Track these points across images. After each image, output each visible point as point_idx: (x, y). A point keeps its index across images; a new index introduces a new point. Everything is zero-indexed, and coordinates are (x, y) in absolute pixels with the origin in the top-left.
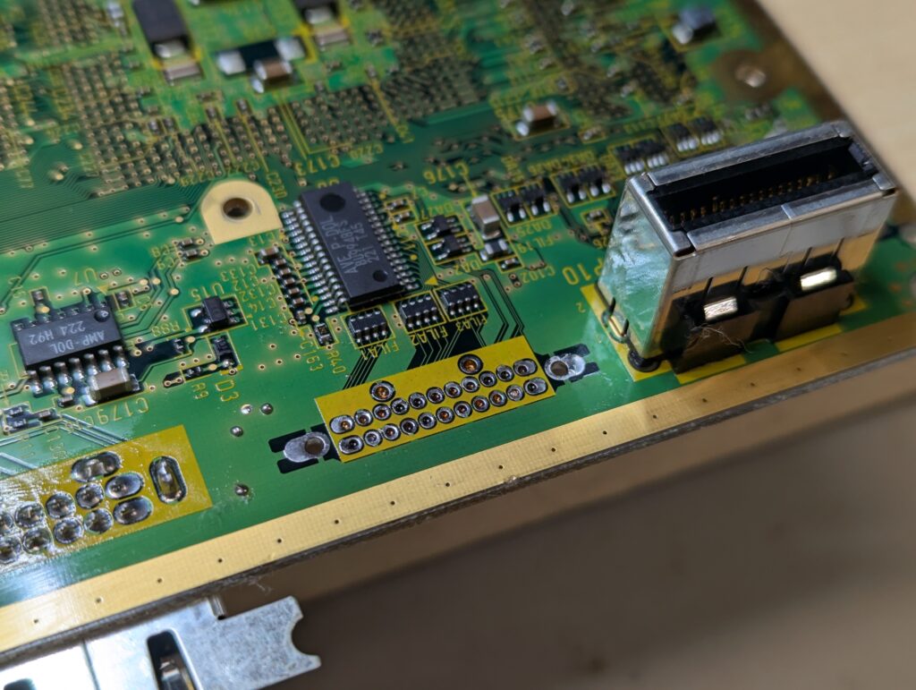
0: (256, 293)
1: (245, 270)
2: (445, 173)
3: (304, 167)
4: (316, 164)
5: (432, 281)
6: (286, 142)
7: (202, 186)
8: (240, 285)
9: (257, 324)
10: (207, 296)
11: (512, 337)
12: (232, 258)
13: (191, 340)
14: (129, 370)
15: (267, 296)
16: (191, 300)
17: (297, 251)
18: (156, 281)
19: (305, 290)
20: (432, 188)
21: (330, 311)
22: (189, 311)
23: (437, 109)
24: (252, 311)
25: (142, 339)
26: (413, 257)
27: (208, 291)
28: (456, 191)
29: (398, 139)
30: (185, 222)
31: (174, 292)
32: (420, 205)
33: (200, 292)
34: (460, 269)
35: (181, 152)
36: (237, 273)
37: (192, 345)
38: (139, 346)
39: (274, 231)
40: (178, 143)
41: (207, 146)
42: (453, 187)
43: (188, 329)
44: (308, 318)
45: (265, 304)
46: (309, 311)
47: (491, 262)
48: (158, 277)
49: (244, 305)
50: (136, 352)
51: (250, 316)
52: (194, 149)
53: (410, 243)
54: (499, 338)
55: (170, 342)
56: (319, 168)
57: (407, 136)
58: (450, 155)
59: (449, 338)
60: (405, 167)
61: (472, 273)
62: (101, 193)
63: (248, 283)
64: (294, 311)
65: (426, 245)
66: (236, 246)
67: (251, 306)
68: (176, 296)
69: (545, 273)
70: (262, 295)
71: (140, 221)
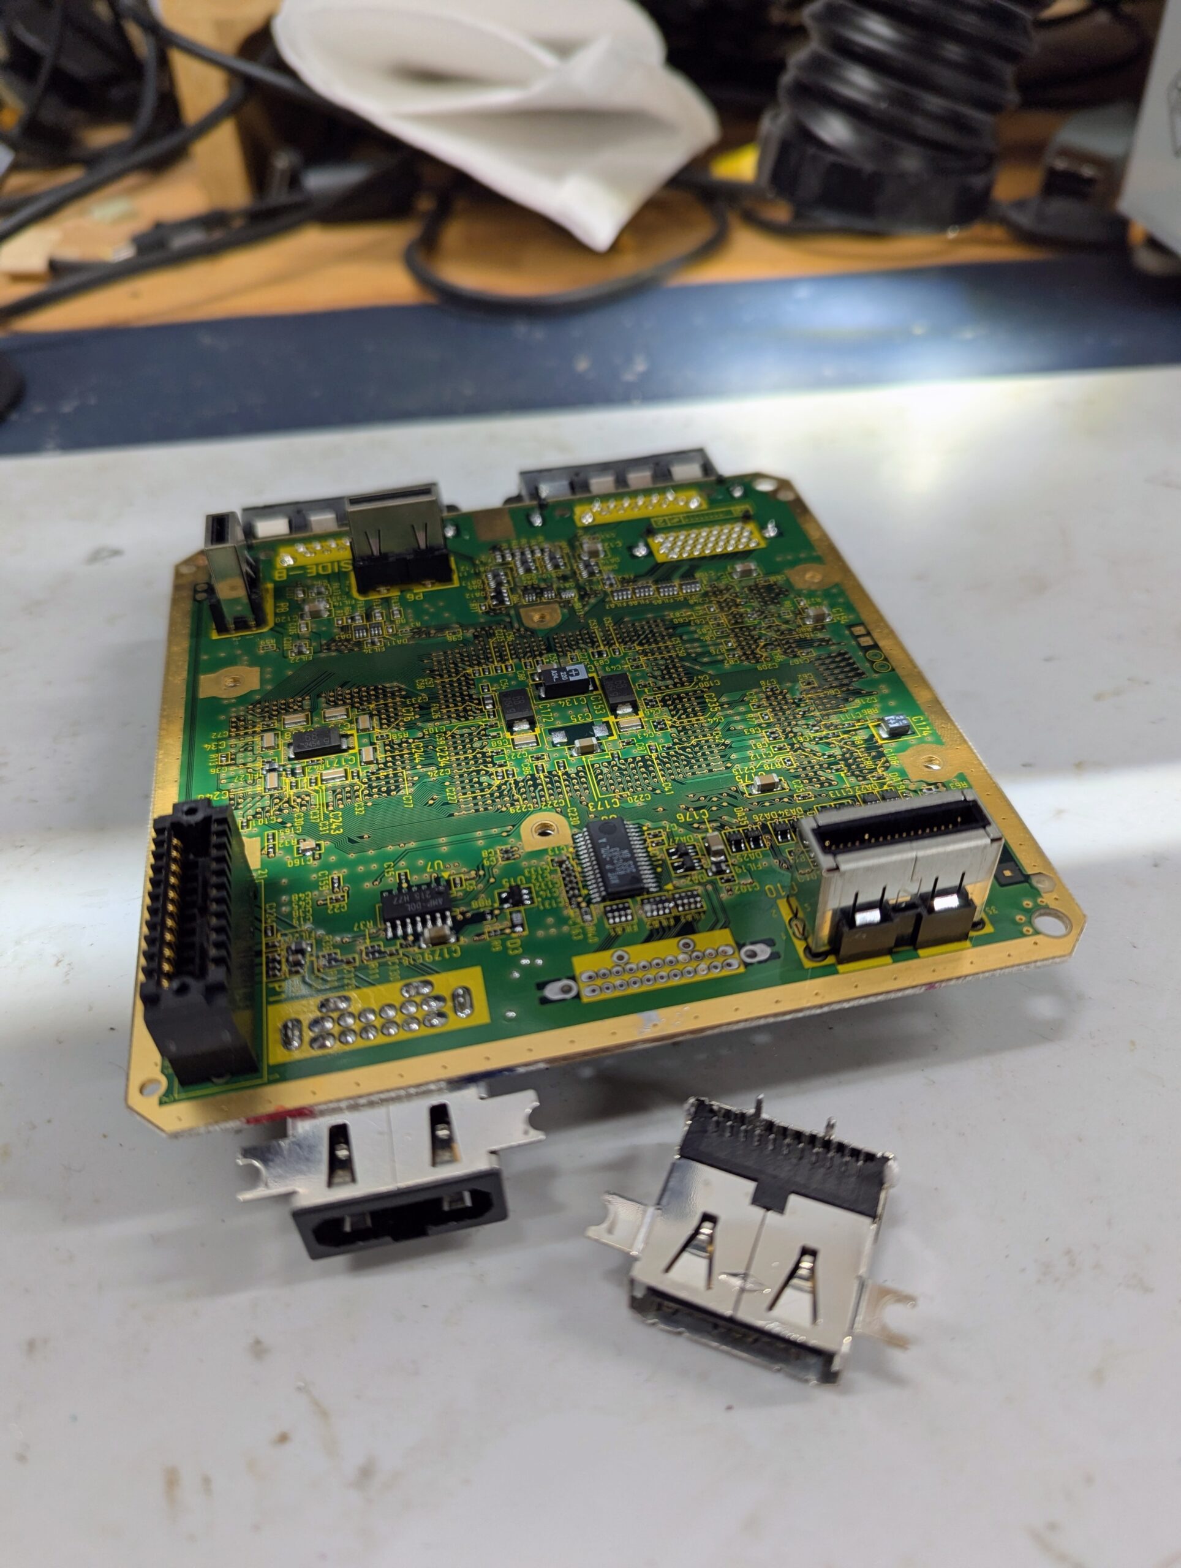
0: (546, 885)
1: (542, 870)
2: (692, 816)
3: (595, 806)
4: (603, 805)
5: (670, 887)
6: (586, 789)
7: (525, 814)
8: (537, 879)
9: (543, 905)
10: (513, 884)
11: (721, 928)
12: (534, 862)
13: (497, 912)
14: (451, 929)
15: (554, 887)
16: (502, 886)
17: (579, 859)
18: (481, 873)
19: (580, 885)
20: (680, 825)
21: (594, 901)
22: (500, 894)
23: (693, 774)
24: (541, 896)
25: (463, 909)
26: (659, 870)
27: (515, 881)
28: (698, 828)
29: (663, 791)
30: (508, 836)
31: (492, 880)
32: (671, 835)
33: (509, 882)
34: (691, 880)
35: (514, 791)
36: (536, 871)
37: (496, 916)
38: (463, 913)
39: (567, 846)
40: (513, 786)
41: (532, 789)
42: (696, 825)
43: (497, 905)
44: (579, 904)
45: (551, 893)
46: (580, 899)
47: (714, 877)
48: (483, 869)
49: (537, 893)
50: (460, 917)
51: (540, 899)
52: (523, 790)
53: (658, 860)
54: (712, 929)
55: (484, 912)
56: (605, 807)
57: (670, 790)
58: (698, 804)
59: (675, 925)
60: (664, 810)
61: (700, 884)
62: (456, 814)
63: (542, 877)
64: (570, 899)
65: (669, 862)
66: (539, 854)
67: (541, 893)
68: (492, 883)
69: (753, 888)
70: (551, 886)
71: (479, 834)
